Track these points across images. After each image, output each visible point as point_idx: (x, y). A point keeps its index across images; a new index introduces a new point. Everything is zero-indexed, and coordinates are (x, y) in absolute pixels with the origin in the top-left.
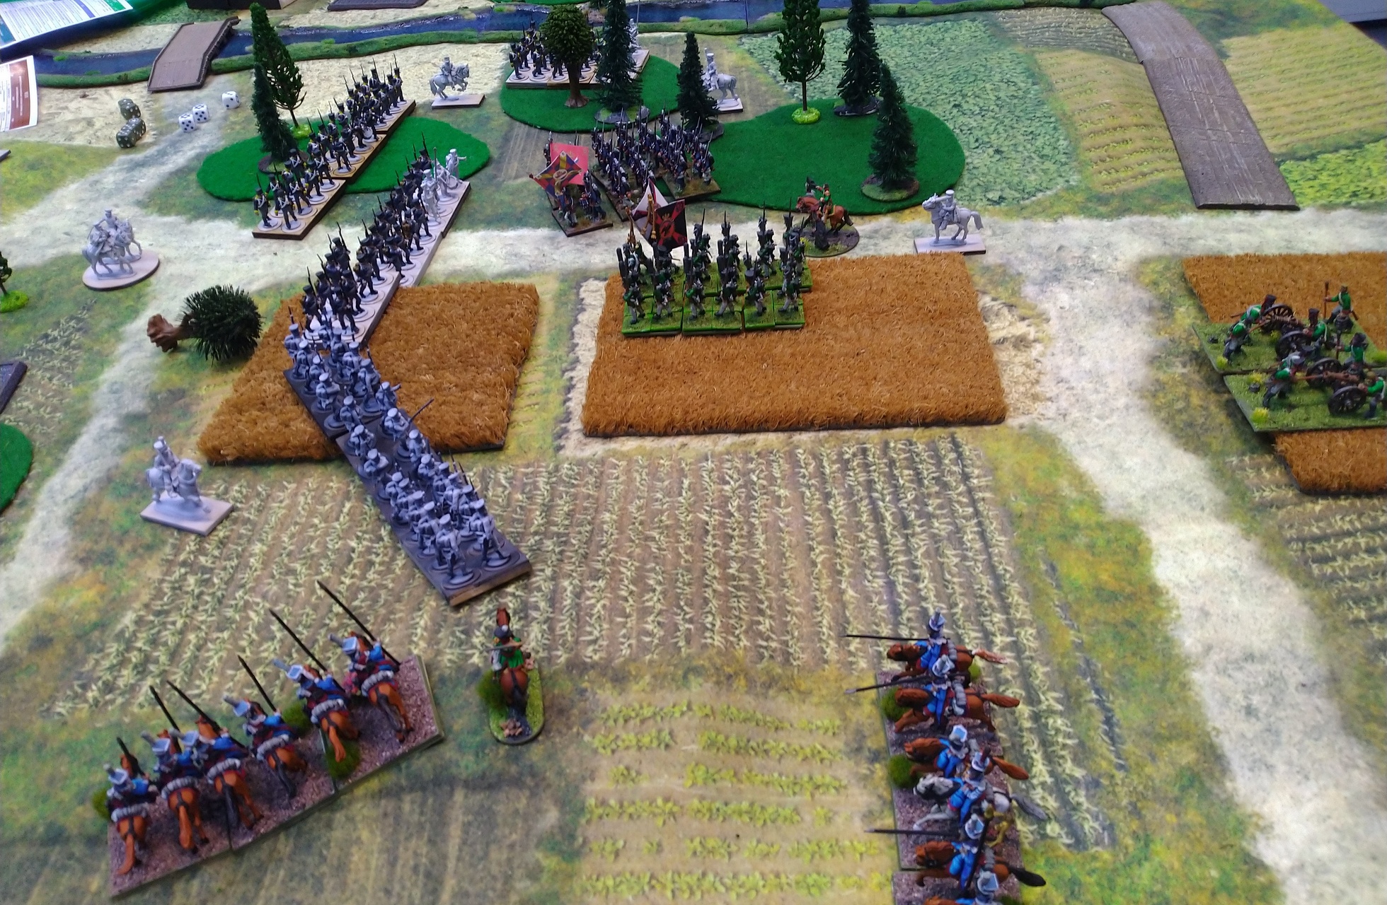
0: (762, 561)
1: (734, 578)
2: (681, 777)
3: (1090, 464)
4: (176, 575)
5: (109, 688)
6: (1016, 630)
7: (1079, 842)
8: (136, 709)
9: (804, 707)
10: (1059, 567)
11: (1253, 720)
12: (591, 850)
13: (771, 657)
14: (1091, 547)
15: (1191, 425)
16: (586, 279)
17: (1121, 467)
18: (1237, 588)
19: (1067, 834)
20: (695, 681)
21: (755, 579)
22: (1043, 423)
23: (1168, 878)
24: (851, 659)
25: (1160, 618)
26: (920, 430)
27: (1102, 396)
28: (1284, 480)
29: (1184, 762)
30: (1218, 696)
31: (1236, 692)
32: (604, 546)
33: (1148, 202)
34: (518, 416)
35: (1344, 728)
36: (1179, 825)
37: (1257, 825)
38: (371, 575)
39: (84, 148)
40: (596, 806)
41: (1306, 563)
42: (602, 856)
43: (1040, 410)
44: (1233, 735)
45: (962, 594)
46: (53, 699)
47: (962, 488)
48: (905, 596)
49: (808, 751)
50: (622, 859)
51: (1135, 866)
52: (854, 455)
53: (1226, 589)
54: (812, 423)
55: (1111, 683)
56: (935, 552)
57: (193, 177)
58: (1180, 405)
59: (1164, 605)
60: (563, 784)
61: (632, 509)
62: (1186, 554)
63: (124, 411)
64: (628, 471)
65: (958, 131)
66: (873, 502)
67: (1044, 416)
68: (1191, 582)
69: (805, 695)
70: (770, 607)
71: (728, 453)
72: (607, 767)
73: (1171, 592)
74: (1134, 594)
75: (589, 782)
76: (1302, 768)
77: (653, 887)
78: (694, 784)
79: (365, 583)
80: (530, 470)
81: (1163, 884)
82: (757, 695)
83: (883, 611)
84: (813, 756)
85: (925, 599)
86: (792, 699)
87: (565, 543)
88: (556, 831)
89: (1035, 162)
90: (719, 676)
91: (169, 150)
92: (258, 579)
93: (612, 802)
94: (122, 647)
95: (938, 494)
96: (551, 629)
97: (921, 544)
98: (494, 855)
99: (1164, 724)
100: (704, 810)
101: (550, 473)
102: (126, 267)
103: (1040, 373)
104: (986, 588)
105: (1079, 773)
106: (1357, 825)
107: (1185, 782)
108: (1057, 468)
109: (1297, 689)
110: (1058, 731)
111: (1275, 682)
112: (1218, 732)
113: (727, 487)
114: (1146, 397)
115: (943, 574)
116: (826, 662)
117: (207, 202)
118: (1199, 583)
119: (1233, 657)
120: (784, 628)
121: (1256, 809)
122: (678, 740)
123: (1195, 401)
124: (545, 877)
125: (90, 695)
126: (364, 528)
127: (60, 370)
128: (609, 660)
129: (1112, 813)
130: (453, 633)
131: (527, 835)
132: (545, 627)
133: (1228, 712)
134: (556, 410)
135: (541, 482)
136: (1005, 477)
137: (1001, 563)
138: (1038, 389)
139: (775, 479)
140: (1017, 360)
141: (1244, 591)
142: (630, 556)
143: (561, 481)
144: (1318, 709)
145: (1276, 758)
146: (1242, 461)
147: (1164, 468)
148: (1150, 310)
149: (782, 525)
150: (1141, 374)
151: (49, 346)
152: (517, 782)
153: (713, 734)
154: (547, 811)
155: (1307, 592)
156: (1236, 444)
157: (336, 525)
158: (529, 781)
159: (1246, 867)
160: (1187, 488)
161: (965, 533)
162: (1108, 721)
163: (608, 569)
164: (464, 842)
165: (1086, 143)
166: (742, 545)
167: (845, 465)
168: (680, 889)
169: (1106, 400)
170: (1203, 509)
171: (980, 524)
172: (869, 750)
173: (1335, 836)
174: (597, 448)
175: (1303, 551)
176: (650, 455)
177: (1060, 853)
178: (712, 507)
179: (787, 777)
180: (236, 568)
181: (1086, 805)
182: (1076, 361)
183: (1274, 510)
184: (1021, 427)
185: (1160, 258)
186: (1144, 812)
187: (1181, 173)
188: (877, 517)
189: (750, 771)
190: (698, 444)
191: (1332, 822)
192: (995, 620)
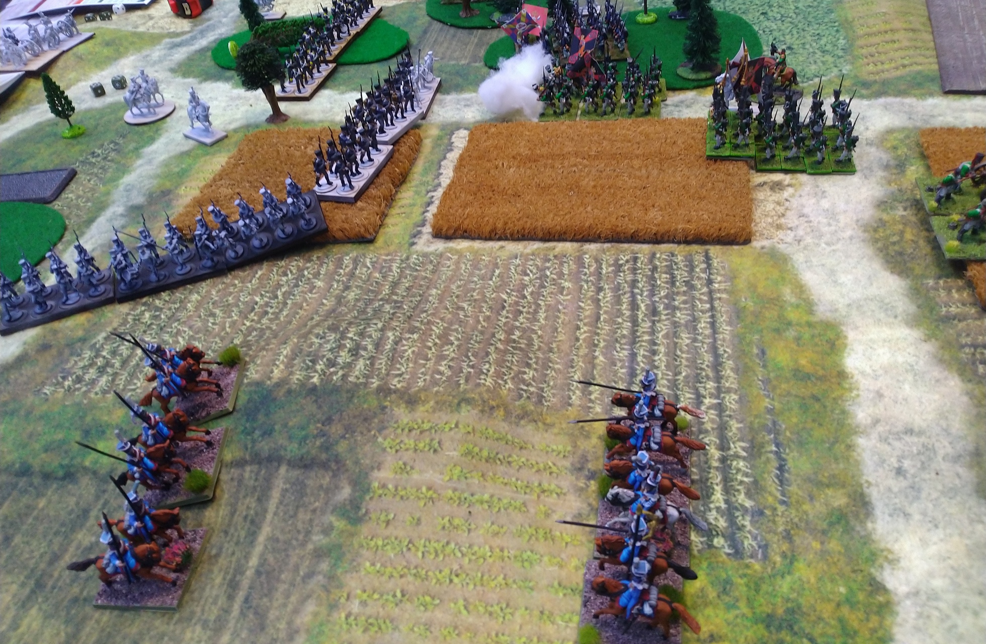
0: (540, 332)
1: (514, 341)
2: (442, 473)
3: (811, 278)
4: (138, 311)
5: (79, 380)
6: (722, 395)
7: (738, 553)
8: (92, 395)
9: (546, 435)
10: (768, 352)
11: (901, 478)
12: (370, 518)
13: (528, 398)
14: (798, 339)
15: (901, 254)
16: (458, 128)
17: (835, 282)
18: (910, 377)
19: (729, 546)
20: (465, 409)
21: (530, 344)
22: (781, 247)
23: (804, 589)
24: (590, 405)
25: (841, 397)
26: (682, 246)
27: (833, 228)
28: (971, 300)
29: (836, 504)
30: (876, 458)
31: (892, 456)
32: (426, 311)
33: (903, 87)
34: (389, 221)
35: (977, 492)
36: (821, 551)
37: (886, 557)
38: (264, 321)
39: (144, 33)
40: (379, 488)
41: (974, 363)
42: (378, 524)
43: (781, 236)
44: (882, 488)
45: (686, 366)
46: (43, 384)
47: (705, 290)
48: (642, 364)
49: (542, 466)
50: (391, 527)
51: (779, 578)
52: (627, 261)
53: (901, 378)
54: (599, 237)
55: (790, 440)
56: (674, 334)
57: (209, 54)
58: (895, 239)
59: (847, 386)
60: (357, 470)
61: (453, 287)
62: (875, 349)
63: (130, 204)
64: (457, 263)
65: (761, 32)
66: (633, 295)
67: (783, 241)
68: (874, 371)
69: (548, 426)
70: (536, 363)
71: (533, 254)
72: (390, 462)
73: (855, 378)
74: (825, 376)
75: (376, 471)
76: (934, 519)
77: (409, 549)
78: (450, 479)
79: (259, 326)
80: (389, 257)
81: (799, 594)
82: (511, 423)
83: (623, 373)
84: (545, 469)
85: (657, 368)
86: (537, 429)
87: (399, 307)
88: (347, 502)
89: (817, 56)
90: (484, 406)
91: (199, 36)
92: (190, 317)
93: (390, 486)
94: (93, 354)
95: (685, 293)
96: (372, 364)
97: (663, 328)
98: (301, 515)
99: (826, 474)
100: (456, 499)
101: (402, 261)
102: (152, 110)
103: (787, 209)
104: (706, 363)
105: (748, 504)
106: (971, 567)
107: (834, 519)
108: (783, 279)
109: (944, 459)
110: (738, 470)
111: (928, 451)
112: (869, 484)
113: (526, 278)
114: (868, 232)
115: (675, 350)
116: (570, 405)
117: (215, 69)
118: (881, 372)
119: (895, 430)
120: (544, 379)
121: (889, 546)
122: (444, 448)
123: (908, 236)
124: (334, 534)
125: (66, 383)
126: (267, 289)
127: (96, 175)
128: (407, 388)
129: (769, 536)
130: (304, 362)
131: (326, 504)
132: (368, 362)
133: (881, 470)
134: (416, 217)
135: (395, 267)
136: (741, 284)
137: (722, 346)
138: (783, 220)
139: (563, 275)
140: (771, 199)
141: (916, 381)
142: (442, 319)
143: (409, 266)
144: (958, 476)
145: (914, 509)
146: (937, 283)
147: (872, 284)
148: (887, 167)
149: (560, 307)
150: (868, 213)
151: (94, 160)
152: (324, 466)
153: (471, 446)
154: (343, 488)
155: (970, 386)
156: (934, 270)
157: (249, 285)
158: (333, 465)
159: (870, 588)
160: (887, 301)
161: (700, 322)
162: (781, 468)
163: (423, 327)
164: (281, 503)
165: (860, 42)
166: (528, 319)
167: (618, 268)
168: (428, 552)
169: (836, 231)
170: (896, 317)
171: (713, 316)
172: (589, 470)
173: (951, 573)
174: (440, 246)
175: (974, 354)
176: (476, 253)
177: (721, 559)
178: (512, 290)
179: (522, 481)
180: (177, 309)
181: (749, 527)
182: (818, 202)
183: (956, 322)
184: (763, 248)
185: (903, 129)
186: (795, 538)
187: (936, 67)
188: (634, 306)
189: (495, 475)
190: (512, 247)
191: (950, 562)
192: (708, 386)
